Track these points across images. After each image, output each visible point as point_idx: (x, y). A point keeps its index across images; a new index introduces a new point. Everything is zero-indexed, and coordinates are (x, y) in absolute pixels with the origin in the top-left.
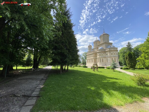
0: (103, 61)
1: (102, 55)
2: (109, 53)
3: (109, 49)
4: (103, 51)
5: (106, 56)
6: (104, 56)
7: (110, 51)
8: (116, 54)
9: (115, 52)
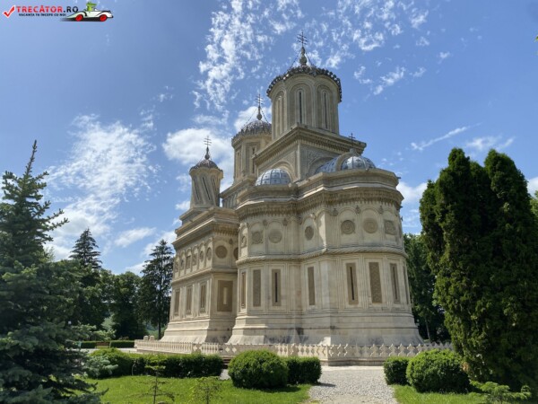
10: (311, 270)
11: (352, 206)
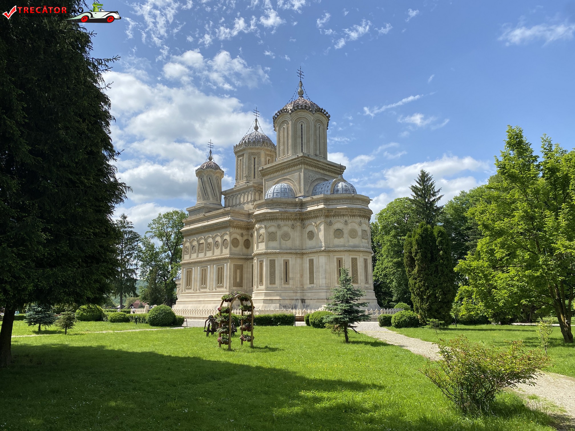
0: (286, 279)
1: (286, 236)
2: (322, 227)
3: (326, 200)
4: (291, 210)
5: (310, 244)
6: (297, 243)
7: (327, 216)
8: (360, 233)
9: (358, 219)
10: (311, 262)
11: (342, 220)
